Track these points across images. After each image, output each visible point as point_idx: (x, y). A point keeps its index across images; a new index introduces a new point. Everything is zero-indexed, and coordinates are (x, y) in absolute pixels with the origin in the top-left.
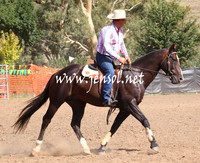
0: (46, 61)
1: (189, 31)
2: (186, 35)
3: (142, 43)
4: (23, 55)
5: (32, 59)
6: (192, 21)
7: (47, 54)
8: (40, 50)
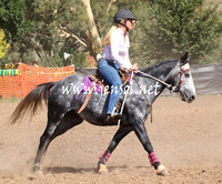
0: (37, 58)
1: (209, 20)
2: (205, 24)
3: (151, 35)
4: (9, 52)
5: (21, 56)
6: (213, 7)
7: (38, 50)
8: (30, 46)
